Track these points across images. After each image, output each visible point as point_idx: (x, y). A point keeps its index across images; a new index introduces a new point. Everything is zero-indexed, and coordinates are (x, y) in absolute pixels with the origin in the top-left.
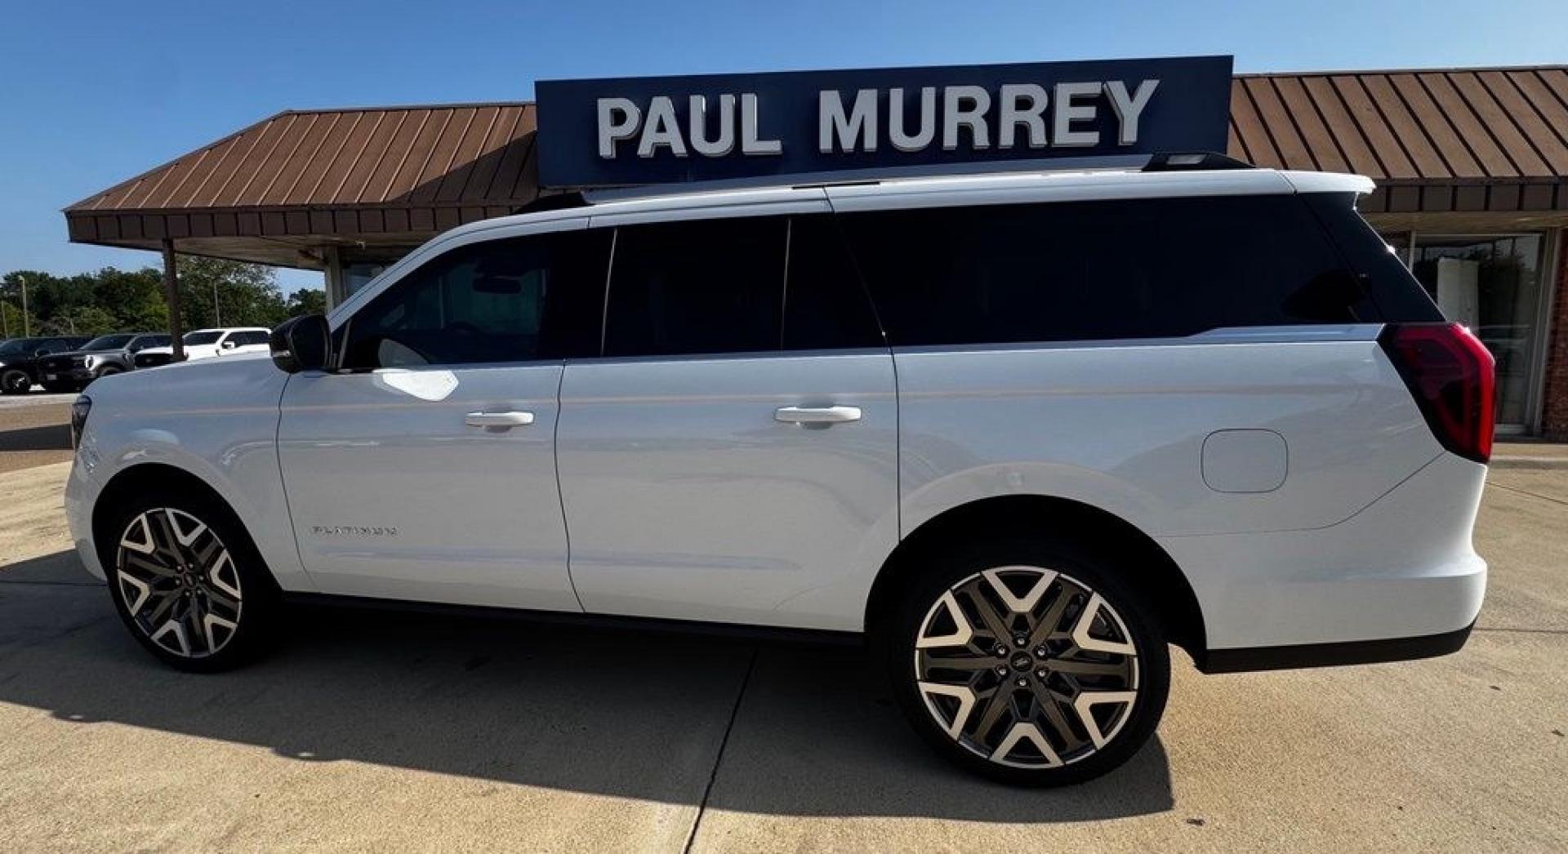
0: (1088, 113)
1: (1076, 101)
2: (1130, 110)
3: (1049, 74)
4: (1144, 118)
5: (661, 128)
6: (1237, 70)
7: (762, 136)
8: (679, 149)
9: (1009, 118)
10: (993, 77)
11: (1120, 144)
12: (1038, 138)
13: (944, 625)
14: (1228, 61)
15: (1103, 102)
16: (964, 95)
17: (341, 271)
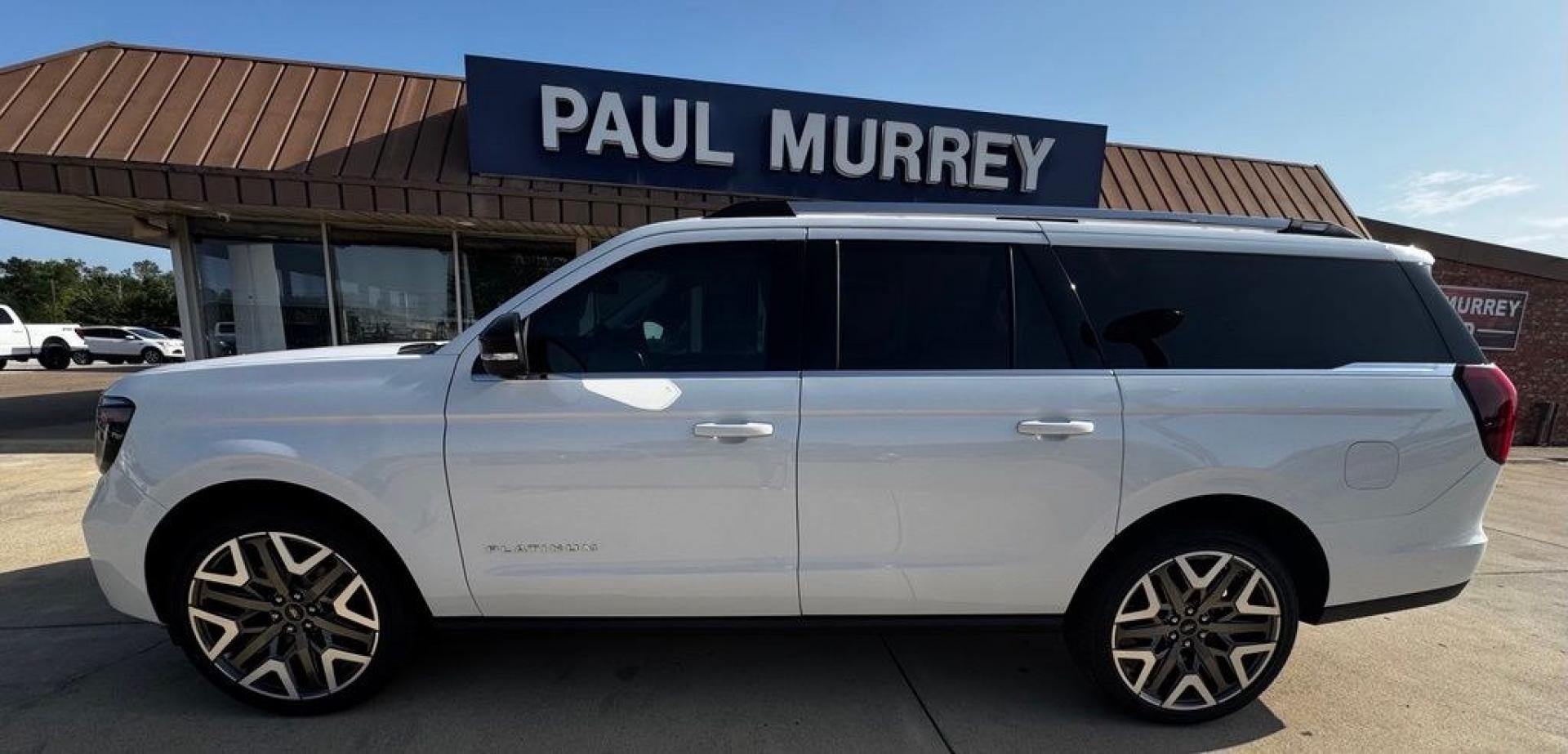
0: (1001, 160)
1: (993, 149)
2: (1033, 161)
3: (972, 121)
4: (1044, 169)
5: (612, 125)
6: (1111, 138)
7: (712, 147)
8: (630, 149)
9: (938, 156)
10: (927, 117)
11: (1022, 190)
12: (960, 178)
13: (1140, 602)
14: (1102, 130)
15: (1010, 151)
16: (901, 131)
17: (191, 247)
